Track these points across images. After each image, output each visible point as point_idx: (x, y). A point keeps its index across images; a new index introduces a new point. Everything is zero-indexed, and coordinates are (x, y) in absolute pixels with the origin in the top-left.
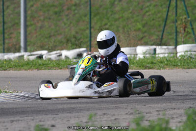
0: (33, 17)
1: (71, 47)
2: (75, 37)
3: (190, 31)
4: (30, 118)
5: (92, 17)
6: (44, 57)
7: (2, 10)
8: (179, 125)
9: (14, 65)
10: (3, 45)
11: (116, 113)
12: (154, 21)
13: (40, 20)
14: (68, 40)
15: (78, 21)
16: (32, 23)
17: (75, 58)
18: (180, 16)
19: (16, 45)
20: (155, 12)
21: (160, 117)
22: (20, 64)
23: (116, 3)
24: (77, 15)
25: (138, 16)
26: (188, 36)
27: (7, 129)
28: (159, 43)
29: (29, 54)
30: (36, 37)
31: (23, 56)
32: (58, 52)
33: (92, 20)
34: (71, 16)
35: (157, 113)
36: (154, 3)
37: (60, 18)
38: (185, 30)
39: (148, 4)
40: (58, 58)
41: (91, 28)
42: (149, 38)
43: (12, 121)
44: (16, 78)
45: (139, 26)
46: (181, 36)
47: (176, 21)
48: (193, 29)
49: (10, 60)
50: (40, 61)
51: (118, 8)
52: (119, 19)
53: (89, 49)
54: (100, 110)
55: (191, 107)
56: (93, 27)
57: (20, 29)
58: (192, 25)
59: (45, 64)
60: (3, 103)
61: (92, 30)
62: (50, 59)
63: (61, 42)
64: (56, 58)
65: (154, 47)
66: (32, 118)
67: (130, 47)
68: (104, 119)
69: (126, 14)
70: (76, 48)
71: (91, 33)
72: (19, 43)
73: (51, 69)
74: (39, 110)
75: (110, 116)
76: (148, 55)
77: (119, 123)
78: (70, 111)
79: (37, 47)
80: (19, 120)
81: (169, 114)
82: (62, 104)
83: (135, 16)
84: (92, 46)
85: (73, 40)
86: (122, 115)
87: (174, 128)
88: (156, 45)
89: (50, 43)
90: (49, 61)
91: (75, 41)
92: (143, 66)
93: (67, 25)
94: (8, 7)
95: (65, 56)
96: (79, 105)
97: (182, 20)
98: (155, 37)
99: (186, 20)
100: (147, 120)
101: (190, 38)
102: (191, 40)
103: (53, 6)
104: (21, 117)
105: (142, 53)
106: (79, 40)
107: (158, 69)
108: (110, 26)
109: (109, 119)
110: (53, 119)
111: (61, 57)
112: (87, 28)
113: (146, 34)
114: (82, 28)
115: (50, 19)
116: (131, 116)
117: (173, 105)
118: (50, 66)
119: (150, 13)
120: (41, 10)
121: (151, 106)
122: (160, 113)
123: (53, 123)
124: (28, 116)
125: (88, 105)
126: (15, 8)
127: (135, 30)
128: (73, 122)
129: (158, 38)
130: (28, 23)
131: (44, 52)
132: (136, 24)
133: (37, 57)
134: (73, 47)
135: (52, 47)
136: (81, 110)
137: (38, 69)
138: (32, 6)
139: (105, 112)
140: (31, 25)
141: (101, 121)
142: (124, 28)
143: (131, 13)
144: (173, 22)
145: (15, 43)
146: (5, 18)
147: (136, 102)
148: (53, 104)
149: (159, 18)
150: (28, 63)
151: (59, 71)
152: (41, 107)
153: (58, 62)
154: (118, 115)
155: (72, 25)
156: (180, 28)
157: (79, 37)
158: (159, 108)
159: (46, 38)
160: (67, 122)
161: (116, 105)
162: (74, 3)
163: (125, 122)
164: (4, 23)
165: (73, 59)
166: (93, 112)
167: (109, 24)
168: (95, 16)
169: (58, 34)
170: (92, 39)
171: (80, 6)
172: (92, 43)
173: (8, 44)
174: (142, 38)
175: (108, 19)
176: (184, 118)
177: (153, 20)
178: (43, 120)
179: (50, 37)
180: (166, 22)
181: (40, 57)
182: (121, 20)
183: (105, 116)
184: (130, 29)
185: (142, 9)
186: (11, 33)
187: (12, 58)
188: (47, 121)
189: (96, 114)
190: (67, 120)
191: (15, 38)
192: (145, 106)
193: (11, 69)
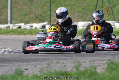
0: (16, 3)
1: (39, 21)
2: (41, 16)
3: (111, 13)
4: (12, 64)
5: (52, 3)
6: (22, 27)
8: (102, 70)
9: (4, 32)
11: (65, 62)
12: (89, 7)
13: (20, 5)
14: (37, 18)
15: (43, 6)
16: (15, 6)
17: (41, 28)
18: (105, 4)
19: (5, 20)
20: (90, 1)
21: (91, 65)
22: (7, 32)
24: (43, 2)
25: (79, 3)
26: (110, 16)
29: (13, 25)
30: (18, 15)
31: (9, 27)
32: (31, 24)
33: (52, 5)
34: (39, 2)
35: (90, 63)
37: (32, 4)
38: (108, 13)
40: (30, 28)
41: (51, 10)
42: (86, 17)
43: (2, 66)
44: (5, 40)
45: (81, 10)
46: (106, 16)
47: (103, 7)
48: (112, 12)
49: (1, 29)
50: (19, 30)
52: (68, 4)
53: (49, 23)
54: (55, 60)
55: (110, 59)
56: (52, 10)
57: (8, 10)
58: (112, 9)
59: (22, 32)
61: (52, 11)
62: (25, 29)
63: (33, 18)
64: (29, 28)
66: (14, 64)
68: (58, 66)
69: (73, 2)
70: (41, 22)
71: (51, 13)
72: (8, 18)
73: (26, 35)
74: (18, 59)
75: (61, 64)
76: (85, 27)
77: (66, 68)
78: (37, 60)
79: (18, 21)
80: (5, 66)
81: (96, 63)
83: (78, 3)
84: (51, 21)
85: (40, 17)
86: (68, 63)
87: (99, 72)
89: (26, 19)
90: (25, 30)
91: (41, 18)
93: (36, 8)
95: (35, 27)
96: (43, 57)
97: (106, 6)
98: (89, 17)
99: (109, 6)
100: (83, 67)
101: (110, 17)
102: (111, 18)
104: (7, 64)
105: (81, 26)
106: (44, 17)
109: (61, 66)
110: (27, 65)
111: (32, 27)
112: (49, 10)
113: (84, 15)
114: (46, 10)
115: (26, 4)
116: (74, 64)
117: (100, 58)
118: (26, 33)
119: (87, 2)
121: (86, 58)
122: (91, 62)
123: (27, 67)
124: (11, 63)
125: (48, 57)
127: (78, 12)
128: (38, 67)
130: (13, 7)
131: (22, 25)
132: (78, 9)
133: (18, 27)
134: (40, 22)
135: (27, 21)
136: (44, 60)
137: (18, 34)
139: (57, 61)
140: (15, 8)
141: (56, 67)
142: (71, 11)
143: (75, 1)
144: (101, 8)
145: (4, 19)
148: (27, 56)
149: (92, 5)
150: (12, 31)
151: (31, 36)
152: (19, 57)
153: (30, 31)
154: (66, 63)
155: (39, 8)
156: (105, 11)
157: (44, 15)
158: (91, 60)
159: (24, 16)
161: (65, 58)
163: (70, 68)
165: (40, 29)
166: (51, 62)
168: (53, 3)
169: (31, 14)
170: (52, 17)
172: (51, 19)
173: (1, 19)
174: (82, 17)
176: (106, 66)
177: (89, 6)
178: (20, 66)
179: (26, 15)
180: (96, 7)
181: (20, 27)
182: (69, 6)
183: (58, 64)
184: (75, 11)
186: (3, 13)
187: (3, 28)
188: (23, 66)
189: (53, 62)
190: (35, 66)
191: (4, 15)
192: (82, 58)
193: (2, 34)
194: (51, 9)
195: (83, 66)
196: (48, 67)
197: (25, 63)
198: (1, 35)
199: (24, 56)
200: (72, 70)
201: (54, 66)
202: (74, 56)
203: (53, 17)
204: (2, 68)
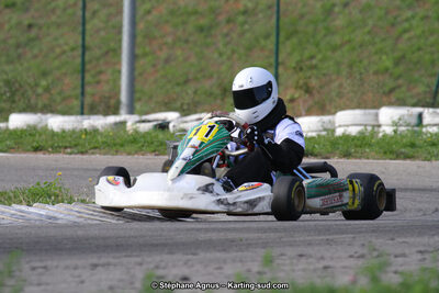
0: (149, 38)
4: (133, 260)
6: (171, 126)
7: (81, 21)
9: (104, 143)
10: (80, 97)
11: (327, 255)
12: (421, 53)
13: (166, 44)
15: (250, 49)
16: (147, 49)
19: (110, 98)
20: (423, 32)
21: (425, 266)
22: (118, 141)
23: (337, 9)
24: (248, 35)
25: (383, 40)
27: (82, 282)
28: (431, 101)
30: (155, 82)
31: (123, 123)
33: (281, 47)
34: (234, 35)
35: (420, 256)
36: (421, 12)
37: (209, 40)
39: (409, 14)
41: (277, 64)
42: (409, 90)
43: (95, 266)
45: (387, 62)
49: (95, 131)
50: (161, 135)
51: (340, 22)
52: (342, 45)
54: (291, 245)
56: (283, 63)
57: (119, 63)
60: (75, 225)
61: (281, 70)
63: (211, 94)
65: (418, 110)
66: (139, 260)
67: (365, 108)
68: (300, 267)
69: (359, 36)
72: (118, 93)
74: (155, 242)
75: (314, 261)
76: (403, 128)
77: (333, 277)
78: (225, 246)
79: (157, 102)
80: (109, 264)
82: (207, 230)
83: (377, 40)
86: (340, 258)
88: (423, 106)
89: (184, 95)
92: (391, 152)
93: (225, 57)
94: (94, 13)
96: (246, 235)
98: (421, 89)
100: (396, 272)
103: (196, 13)
104: (114, 258)
105: (390, 122)
107: (426, 159)
108: (321, 61)
109: (312, 267)
110: (185, 264)
112: (270, 64)
113: (400, 82)
115: (187, 41)
116: (360, 262)
119: (412, 33)
120: (167, 22)
121: (407, 240)
122: (427, 256)
123: (186, 271)
124: (129, 256)
125: (264, 236)
126: (109, 16)
127: (376, 73)
128: (230, 272)
129: (428, 89)
130: (138, 51)
131: (172, 116)
132: (380, 59)
133: (155, 126)
135: (188, 104)
136: (250, 244)
137: (157, 152)
138: (149, 12)
139: (300, 250)
140: (145, 55)
141: (293, 271)
142: (351, 66)
143: (369, 33)
145: (107, 95)
146: (87, 38)
147: (373, 231)
148: (188, 230)
149: (432, 46)
150: (135, 139)
152: (160, 236)
154: (332, 259)
155: (236, 56)
158: (424, 245)
159: (178, 84)
160: (215, 271)
161: (329, 237)
162: (242, 9)
163: (347, 274)
164: (84, 47)
166: (276, 251)
167: (319, 56)
168: (288, 38)
169: (204, 76)
170: (281, 89)
171: (256, 15)
173: (93, 95)
174: (392, 91)
175: (317, 45)
177: (419, 49)
178: (163, 264)
179: (186, 82)
181: (163, 126)
182: (346, 48)
183: (303, 260)
184: (365, 68)
185: (393, 25)
186: (100, 73)
187: (100, 128)
188: (172, 267)
189: (282, 255)
190: (217, 266)
191: (107, 82)
192: (392, 239)
193: (97, 150)
194: (280, 60)
195: (393, 269)
196: (265, 273)
197: (179, 257)
198: (93, 153)
199: (178, 229)
200: (354, 282)
201: (286, 268)
202: (360, 232)
203: (286, 88)
204: (95, 272)
